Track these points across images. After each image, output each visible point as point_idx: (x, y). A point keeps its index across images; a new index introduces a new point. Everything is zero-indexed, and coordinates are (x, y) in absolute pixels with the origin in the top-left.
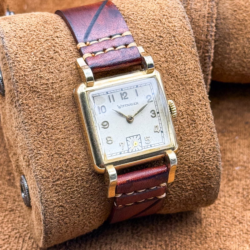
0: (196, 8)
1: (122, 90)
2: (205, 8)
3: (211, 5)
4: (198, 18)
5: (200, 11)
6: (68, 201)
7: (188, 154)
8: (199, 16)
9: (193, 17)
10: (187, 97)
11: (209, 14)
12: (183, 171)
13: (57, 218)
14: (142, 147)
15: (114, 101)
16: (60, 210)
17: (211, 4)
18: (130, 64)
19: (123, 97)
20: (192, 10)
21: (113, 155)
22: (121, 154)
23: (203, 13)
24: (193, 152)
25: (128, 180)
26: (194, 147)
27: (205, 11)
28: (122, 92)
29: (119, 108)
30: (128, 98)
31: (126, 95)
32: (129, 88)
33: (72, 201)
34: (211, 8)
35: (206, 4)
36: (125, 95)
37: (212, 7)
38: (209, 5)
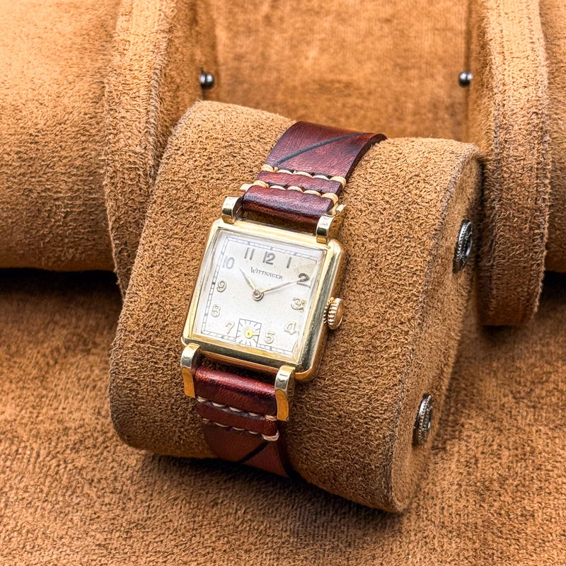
0: (518, 155)
1: (271, 249)
2: (533, 155)
3: (543, 150)
4: (520, 171)
5: (524, 159)
6: (148, 379)
7: (343, 393)
8: (523, 168)
9: (513, 170)
10: (382, 307)
11: (538, 163)
12: (328, 418)
13: (129, 399)
14: (257, 343)
15: (251, 259)
16: (134, 387)
17: (542, 147)
18: (306, 220)
19: (267, 259)
20: (510, 159)
21: (211, 334)
22: (222, 338)
23: (530, 162)
24: (353, 395)
25: (213, 378)
26: (357, 387)
27: (532, 160)
28: (270, 252)
29: (253, 271)
30: (272, 264)
31: (272, 259)
32: (282, 251)
33: (153, 382)
34: (543, 154)
35: (534, 148)
36: (271, 257)
37: (544, 152)
38: (538, 150)
